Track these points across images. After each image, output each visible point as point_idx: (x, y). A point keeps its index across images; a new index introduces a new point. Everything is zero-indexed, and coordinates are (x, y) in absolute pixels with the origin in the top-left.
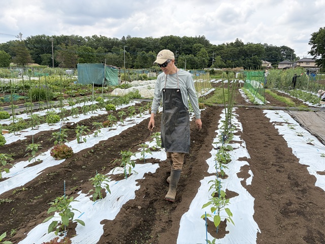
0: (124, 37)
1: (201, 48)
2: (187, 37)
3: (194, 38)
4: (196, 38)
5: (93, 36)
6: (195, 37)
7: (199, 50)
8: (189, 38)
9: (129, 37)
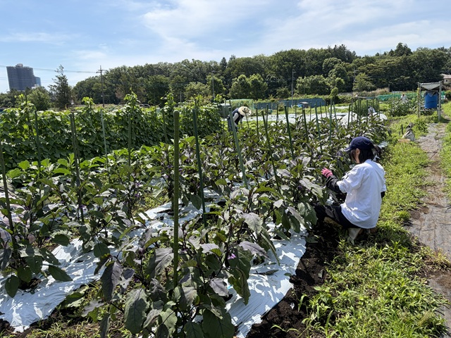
0: (224, 58)
1: (336, 63)
2: (315, 50)
3: (326, 51)
4: (329, 50)
5: (183, 62)
6: (327, 48)
7: (333, 68)
8: (318, 51)
9: (233, 58)
